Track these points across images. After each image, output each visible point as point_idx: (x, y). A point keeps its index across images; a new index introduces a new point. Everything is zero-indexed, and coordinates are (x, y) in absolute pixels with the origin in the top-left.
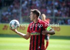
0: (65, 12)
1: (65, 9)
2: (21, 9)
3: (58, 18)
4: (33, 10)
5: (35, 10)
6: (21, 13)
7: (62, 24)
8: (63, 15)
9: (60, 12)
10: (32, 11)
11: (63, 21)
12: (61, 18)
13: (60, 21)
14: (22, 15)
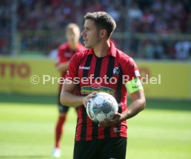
0: (167, 16)
1: (168, 7)
2: (14, 7)
3: (142, 37)
4: (95, 15)
5: (100, 14)
6: (15, 19)
7: (156, 56)
8: (160, 27)
9: (150, 19)
10: (89, 18)
11: (160, 49)
12: (155, 37)
13: (149, 49)
14: (19, 28)
